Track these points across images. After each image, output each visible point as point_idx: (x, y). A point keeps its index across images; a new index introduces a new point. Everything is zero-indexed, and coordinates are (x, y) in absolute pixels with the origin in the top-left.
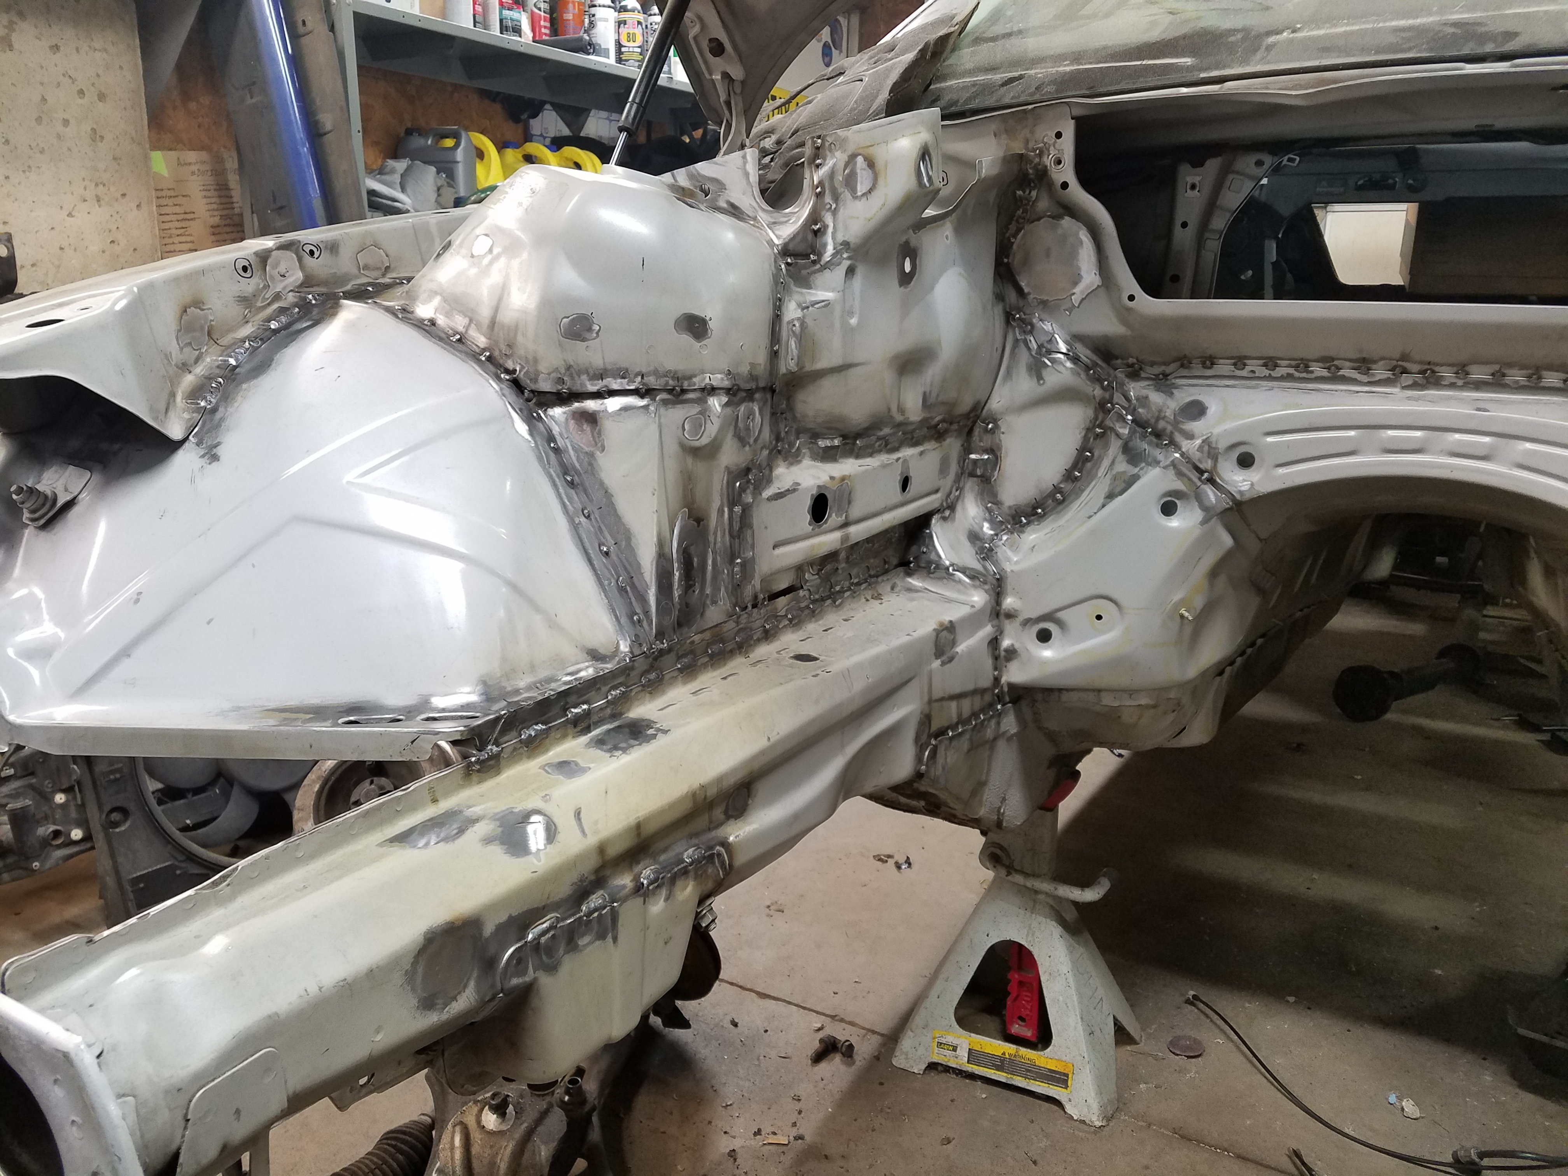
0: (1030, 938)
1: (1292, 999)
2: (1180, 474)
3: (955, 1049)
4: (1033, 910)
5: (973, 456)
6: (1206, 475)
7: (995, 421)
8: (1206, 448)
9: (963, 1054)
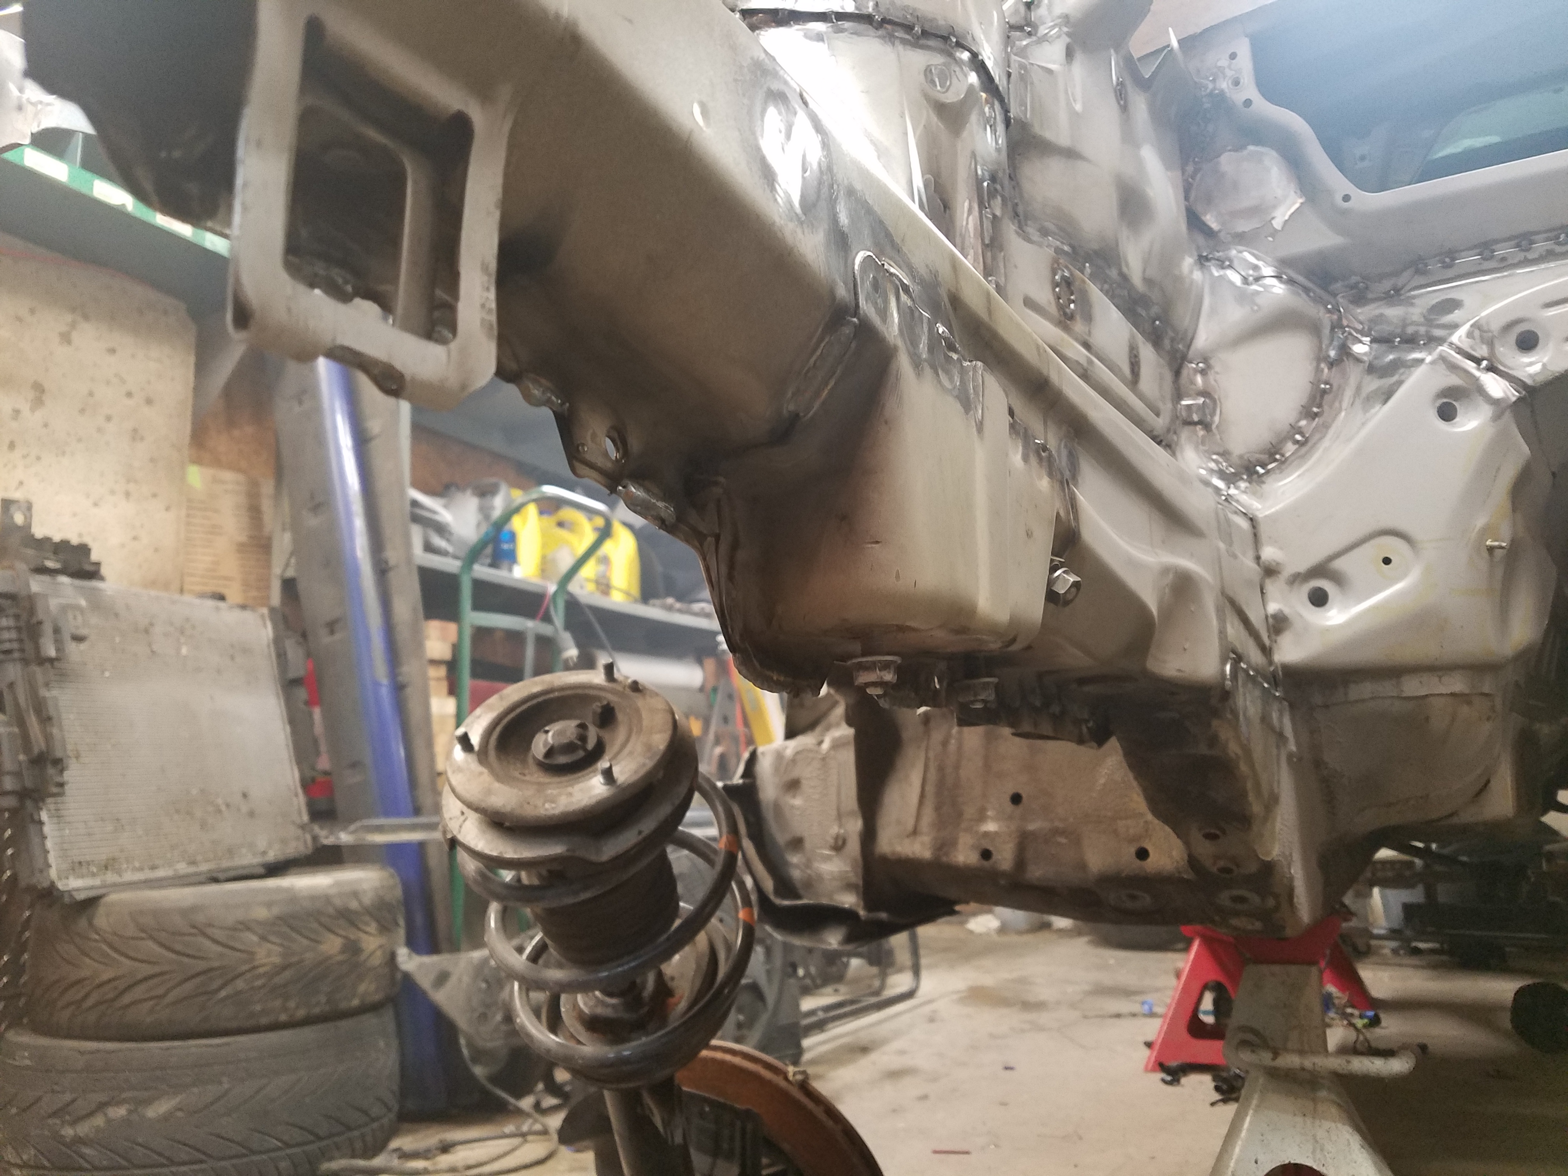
0: (1318, 1155)
2: (1453, 367)
4: (1315, 1114)
5: (1184, 403)
6: (1485, 363)
7: (1206, 359)
8: (1477, 333)
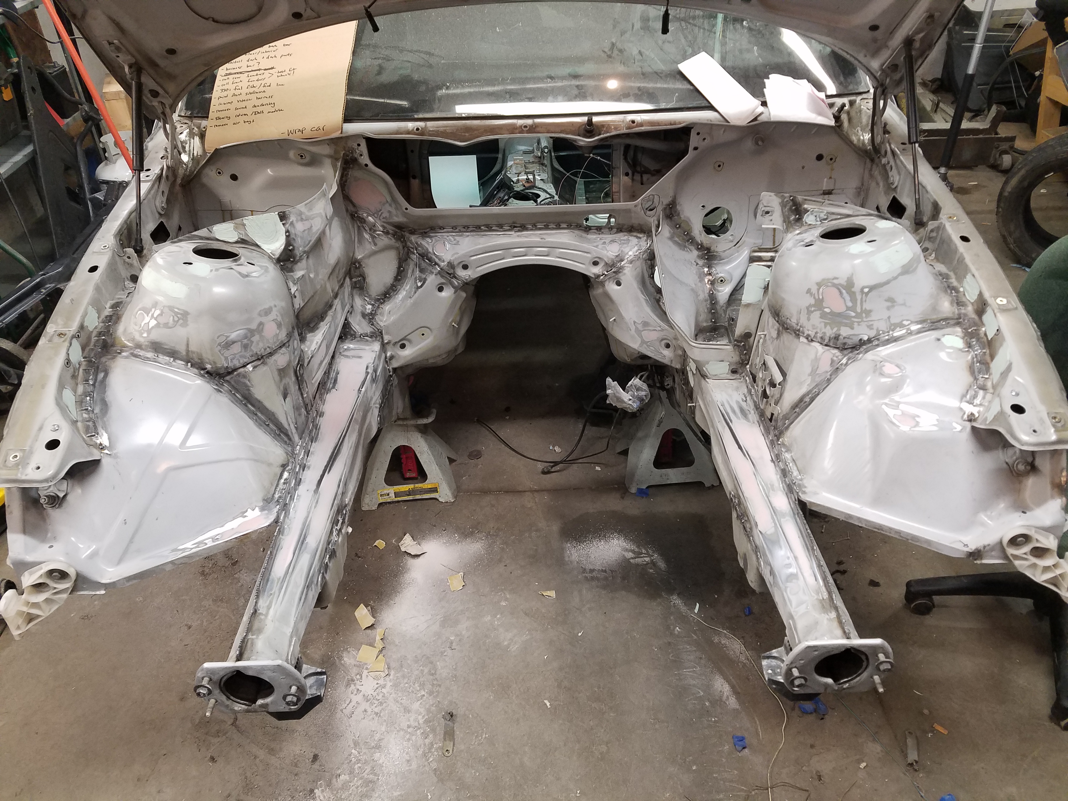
0: (409, 442)
1: (507, 418)
2: (442, 276)
3: (388, 495)
5: (354, 280)
6: (452, 275)
7: (359, 263)
8: (449, 265)
9: (392, 495)
